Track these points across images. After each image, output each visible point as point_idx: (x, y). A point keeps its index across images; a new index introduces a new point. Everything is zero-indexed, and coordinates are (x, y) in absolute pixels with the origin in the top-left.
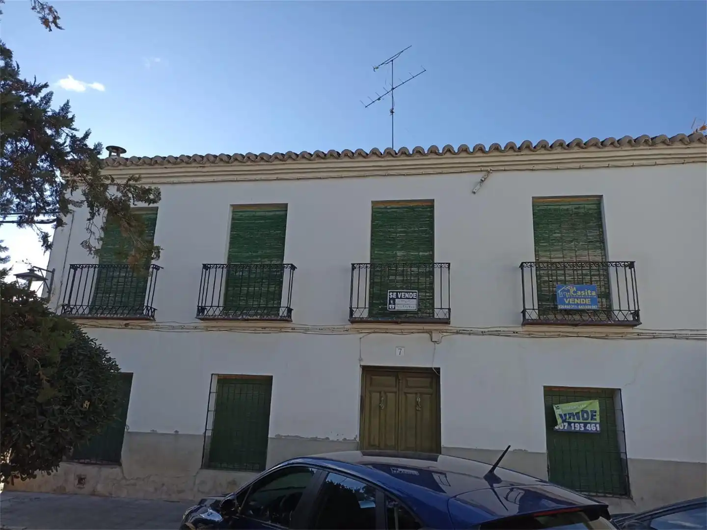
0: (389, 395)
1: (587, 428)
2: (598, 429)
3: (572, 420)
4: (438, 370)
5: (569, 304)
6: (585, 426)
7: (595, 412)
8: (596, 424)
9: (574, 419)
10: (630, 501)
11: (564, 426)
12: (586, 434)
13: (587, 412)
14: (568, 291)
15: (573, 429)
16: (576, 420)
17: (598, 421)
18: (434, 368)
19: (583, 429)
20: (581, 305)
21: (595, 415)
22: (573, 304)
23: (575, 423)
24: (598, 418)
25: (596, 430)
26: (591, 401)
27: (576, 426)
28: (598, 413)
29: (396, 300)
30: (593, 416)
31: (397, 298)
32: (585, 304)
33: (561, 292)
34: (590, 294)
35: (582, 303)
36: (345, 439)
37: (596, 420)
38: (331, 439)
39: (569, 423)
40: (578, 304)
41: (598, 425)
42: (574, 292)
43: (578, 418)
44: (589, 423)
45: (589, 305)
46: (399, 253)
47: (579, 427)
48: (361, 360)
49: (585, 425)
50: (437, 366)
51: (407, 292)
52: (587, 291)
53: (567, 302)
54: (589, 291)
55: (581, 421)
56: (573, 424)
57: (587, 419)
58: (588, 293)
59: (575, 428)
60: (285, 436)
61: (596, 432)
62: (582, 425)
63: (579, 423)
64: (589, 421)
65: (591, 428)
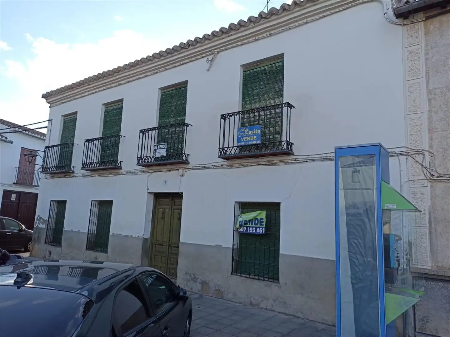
0: (167, 210)
1: (257, 231)
2: (264, 232)
3: (248, 225)
4: (182, 193)
5: (244, 141)
6: (256, 230)
7: (263, 219)
8: (263, 228)
9: (249, 224)
10: (278, 284)
11: (244, 229)
12: (256, 235)
13: (257, 219)
14: (244, 132)
15: (249, 231)
16: (251, 225)
17: (264, 226)
18: (180, 192)
19: (254, 232)
20: (251, 141)
21: (263, 222)
22: (246, 141)
23: (250, 227)
24: (264, 223)
25: (262, 232)
26: (261, 211)
27: (250, 230)
28: (265, 220)
29: (157, 150)
30: (261, 222)
31: (158, 149)
32: (253, 140)
33: (240, 133)
34: (256, 132)
35: (251, 139)
36: (138, 236)
37: (263, 225)
38: (133, 236)
39: (247, 227)
40: (248, 141)
41: (264, 229)
42: (248, 132)
43: (252, 224)
44: (258, 227)
45: (255, 140)
46: (172, 120)
47: (252, 230)
48: (148, 189)
49: (256, 228)
50: (181, 191)
51: (162, 144)
52: (255, 130)
53: (242, 140)
54: (256, 130)
55: (253, 226)
56: (248, 228)
57: (257, 224)
58: (255, 132)
59: (250, 231)
60: (116, 234)
61: (262, 234)
62: (254, 229)
63: (252, 227)
64: (259, 225)
65: (260, 231)
